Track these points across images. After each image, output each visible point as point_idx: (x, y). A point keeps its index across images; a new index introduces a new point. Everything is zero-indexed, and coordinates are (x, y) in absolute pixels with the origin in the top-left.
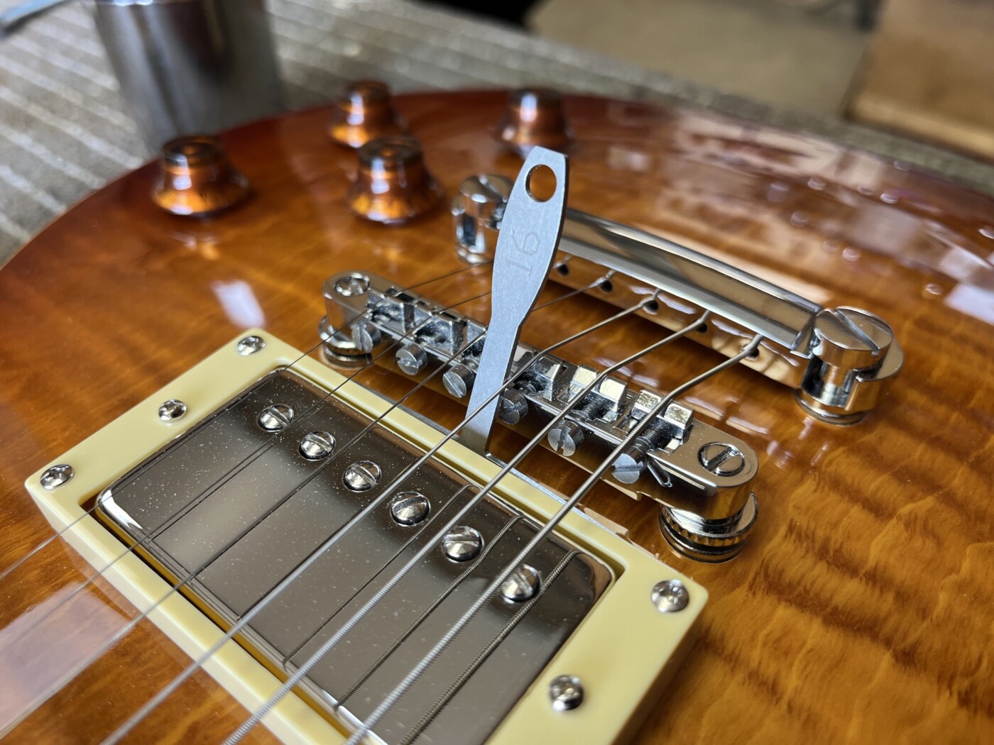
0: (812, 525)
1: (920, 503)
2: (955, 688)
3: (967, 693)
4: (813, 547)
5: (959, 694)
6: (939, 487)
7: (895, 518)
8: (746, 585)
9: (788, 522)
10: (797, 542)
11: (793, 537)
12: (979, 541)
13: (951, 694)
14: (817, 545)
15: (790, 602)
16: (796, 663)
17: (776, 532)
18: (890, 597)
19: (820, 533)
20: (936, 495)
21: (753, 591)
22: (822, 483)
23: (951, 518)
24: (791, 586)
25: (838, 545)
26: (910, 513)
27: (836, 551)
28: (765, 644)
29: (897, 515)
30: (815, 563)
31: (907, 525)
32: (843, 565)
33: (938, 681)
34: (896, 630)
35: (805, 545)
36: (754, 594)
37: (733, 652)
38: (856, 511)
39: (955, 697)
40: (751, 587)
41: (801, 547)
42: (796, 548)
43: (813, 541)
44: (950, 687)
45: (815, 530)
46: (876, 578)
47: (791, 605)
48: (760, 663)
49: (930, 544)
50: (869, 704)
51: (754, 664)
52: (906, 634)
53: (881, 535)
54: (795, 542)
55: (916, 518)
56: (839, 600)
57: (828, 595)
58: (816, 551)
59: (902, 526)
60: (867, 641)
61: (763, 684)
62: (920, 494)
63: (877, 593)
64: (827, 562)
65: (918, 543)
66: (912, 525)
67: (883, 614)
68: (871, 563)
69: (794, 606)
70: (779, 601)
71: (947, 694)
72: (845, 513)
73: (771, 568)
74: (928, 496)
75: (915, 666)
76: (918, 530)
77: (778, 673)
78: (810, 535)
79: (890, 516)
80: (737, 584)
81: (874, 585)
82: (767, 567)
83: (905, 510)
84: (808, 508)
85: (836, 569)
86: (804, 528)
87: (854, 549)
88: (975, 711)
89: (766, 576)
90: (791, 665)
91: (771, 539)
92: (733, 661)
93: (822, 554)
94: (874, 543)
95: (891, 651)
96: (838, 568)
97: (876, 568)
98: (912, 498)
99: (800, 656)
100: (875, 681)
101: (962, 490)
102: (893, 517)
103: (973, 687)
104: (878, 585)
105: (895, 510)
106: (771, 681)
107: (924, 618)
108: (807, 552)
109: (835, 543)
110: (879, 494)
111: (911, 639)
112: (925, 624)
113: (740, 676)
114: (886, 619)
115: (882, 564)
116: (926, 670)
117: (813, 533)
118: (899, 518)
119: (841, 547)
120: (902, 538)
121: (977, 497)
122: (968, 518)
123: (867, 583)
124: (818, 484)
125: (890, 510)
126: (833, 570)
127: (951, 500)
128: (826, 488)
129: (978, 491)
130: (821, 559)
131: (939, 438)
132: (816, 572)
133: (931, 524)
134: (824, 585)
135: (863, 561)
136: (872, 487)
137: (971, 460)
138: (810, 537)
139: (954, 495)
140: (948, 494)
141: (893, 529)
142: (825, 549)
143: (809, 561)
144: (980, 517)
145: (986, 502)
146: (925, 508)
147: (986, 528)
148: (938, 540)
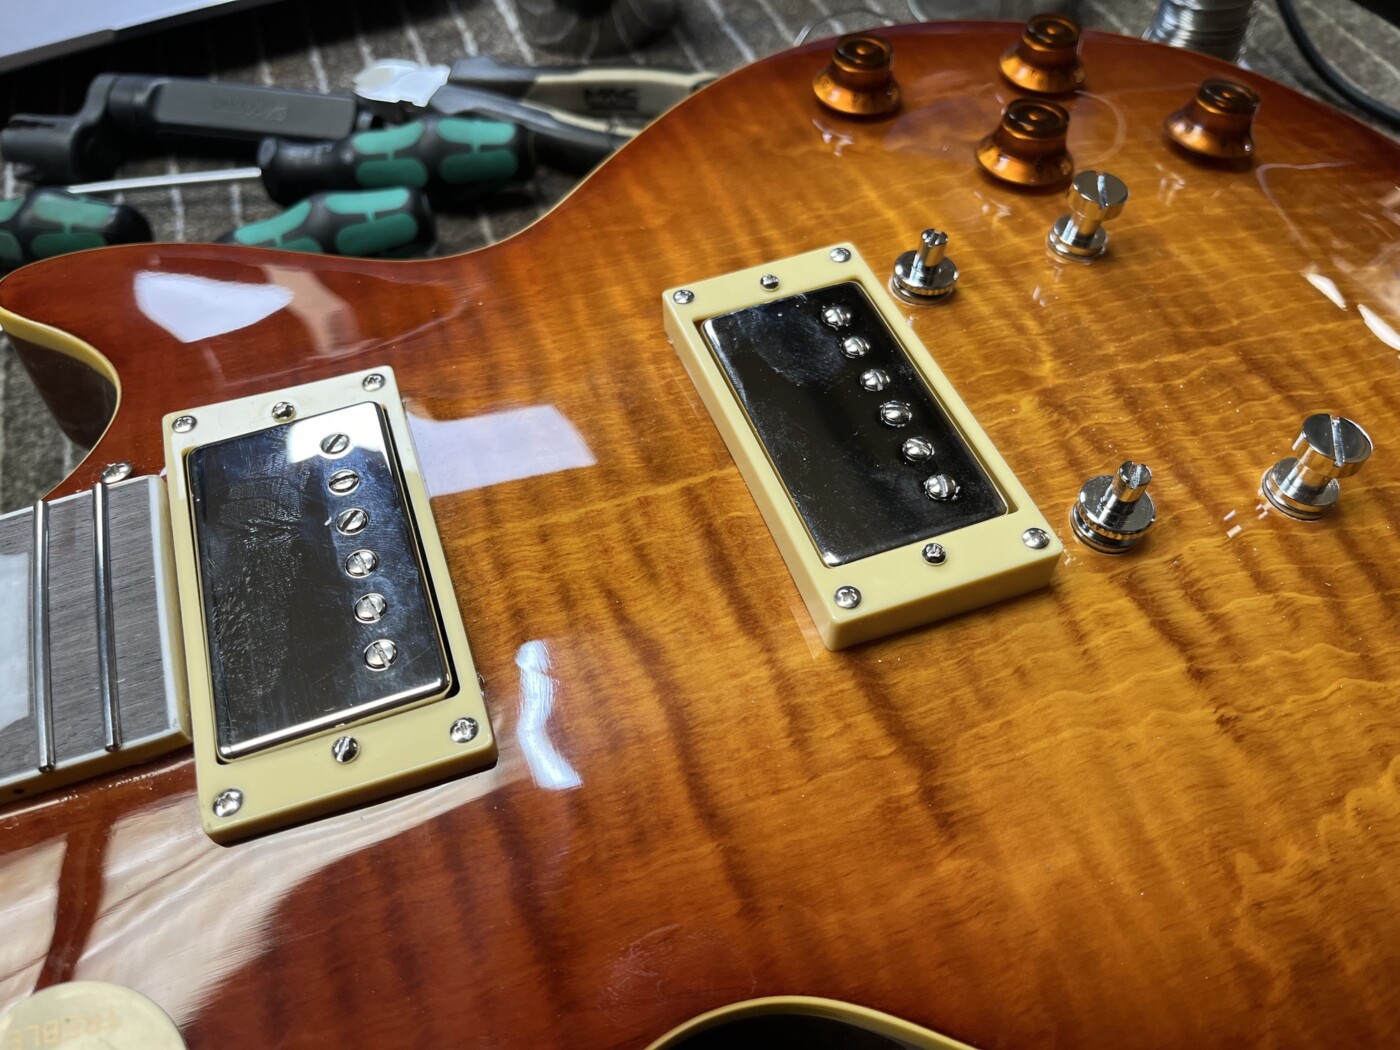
0: (1195, 566)
1: (1305, 596)
2: (1222, 711)
3: (1228, 719)
4: (1182, 579)
5: (1222, 716)
6: (1336, 596)
7: (1272, 595)
8: (1109, 575)
9: (1176, 554)
10: (1173, 569)
11: (1173, 565)
12: (1334, 645)
13: (1215, 712)
14: (1187, 579)
15: (1135, 600)
16: (1110, 633)
17: (1160, 556)
18: (1218, 636)
19: (1197, 574)
20: (1326, 599)
21: (1111, 580)
22: (1229, 545)
23: (1326, 619)
24: (1144, 592)
25: (1204, 587)
26: (1289, 598)
27: (1200, 590)
28: (1095, 612)
29: (1276, 594)
30: (1176, 588)
31: (1278, 604)
32: (1198, 600)
33: (1211, 700)
34: (1204, 656)
35: (1177, 574)
36: (1111, 582)
37: (1068, 605)
38: (1242, 576)
39: (1218, 715)
40: (1111, 578)
41: (1172, 575)
42: (1168, 573)
43: (1186, 575)
44: (1218, 708)
45: (1195, 569)
46: (1217, 621)
47: (1134, 602)
48: (1083, 620)
49: (1286, 625)
50: (1144, 681)
51: (1078, 618)
52: (1210, 662)
53: (1249, 599)
54: (1170, 569)
55: (1291, 604)
56: (1174, 617)
57: (1168, 611)
58: (1183, 582)
59: (1273, 602)
60: (1175, 650)
61: (1077, 631)
62: (1311, 591)
63: (1210, 628)
64: (1186, 592)
65: (1277, 618)
66: (1282, 607)
67: (1204, 642)
68: (1222, 610)
69: (1136, 603)
70: (1126, 596)
71: (1214, 710)
72: (1234, 571)
73: (1137, 574)
74: (1318, 596)
75: (1201, 682)
76: (1285, 612)
77: (1091, 631)
78: (1188, 570)
79: (1270, 592)
80: (1103, 570)
81: (1211, 624)
82: (1135, 572)
83: (1286, 594)
84: (1202, 554)
85: (1189, 600)
86: (1185, 565)
87: (1217, 596)
88: (1226, 732)
89: (1130, 577)
90: (1105, 632)
91: (1153, 558)
92: (1065, 609)
93: (1186, 586)
94: (1237, 600)
95: (1189, 664)
96: (1192, 600)
97: (1223, 615)
98: (1301, 591)
99: (1116, 631)
100: (1160, 673)
101: (1355, 608)
103: (1237, 718)
104: (1214, 626)
105: (1277, 590)
106: (1083, 632)
107: (1235, 661)
108: (1175, 579)
109: (1204, 585)
110: (1273, 575)
111: (1211, 667)
112: (1233, 665)
113: (1063, 619)
114: (1202, 646)
115: (1230, 616)
116: (1207, 688)
117: (1191, 571)
118: (1276, 597)
119: (1206, 590)
120: (1265, 610)
121: (1364, 619)
122: (1342, 627)
123: (1206, 620)
124: (1226, 544)
125: (1273, 588)
126: (1186, 599)
127: (1337, 608)
128: (1230, 549)
129: (1370, 616)
130: (1182, 588)
131: (1373, 565)
132: (1171, 593)
133: (1301, 613)
134: (1171, 604)
135: (1216, 606)
136: (1273, 567)
137: (1387, 594)
138: (1186, 571)
139: (1344, 607)
140: (1339, 603)
141: (1264, 601)
142: (1191, 584)
143: (1172, 585)
144: (1353, 632)
145: (1371, 626)
146: (1306, 602)
147: (1352, 641)
148: (1296, 626)
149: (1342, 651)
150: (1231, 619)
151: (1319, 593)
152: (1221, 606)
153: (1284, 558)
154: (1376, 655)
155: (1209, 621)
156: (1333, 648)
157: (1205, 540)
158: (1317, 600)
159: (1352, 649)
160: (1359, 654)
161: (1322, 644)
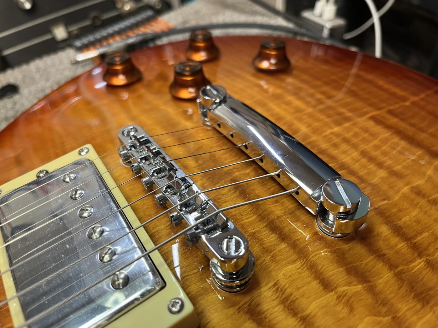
0: (287, 286)
1: (353, 287)
4: (281, 297)
6: (369, 282)
7: (334, 292)
8: (237, 307)
9: (276, 281)
10: (275, 292)
11: (274, 289)
12: (375, 316)
14: (284, 296)
15: (254, 320)
17: (267, 284)
19: (289, 291)
20: (364, 285)
21: (239, 311)
22: (305, 265)
23: (368, 299)
26: (344, 291)
27: (292, 301)
29: (336, 291)
30: (278, 305)
31: (338, 297)
32: (292, 309)
35: (278, 294)
38: (315, 285)
40: (239, 308)
41: (275, 296)
42: (272, 295)
43: (283, 294)
45: (287, 288)
46: (305, 320)
47: (254, 322)
49: (346, 311)
53: (321, 299)
54: (273, 292)
55: (346, 294)
58: (282, 299)
59: (335, 297)
62: (355, 283)
64: (284, 306)
65: (339, 308)
66: (341, 298)
68: (307, 312)
69: (255, 323)
70: (249, 319)
72: (309, 283)
73: (254, 302)
74: (359, 285)
76: (343, 301)
78: (284, 290)
79: (332, 291)
80: (233, 305)
82: (253, 300)
83: (341, 289)
84: (290, 277)
85: (287, 310)
86: (282, 286)
87: (303, 302)
89: (250, 305)
93: (284, 301)
94: (315, 302)
96: (289, 310)
97: (308, 316)
98: (349, 284)
101: (381, 286)
102: (333, 291)
104: (304, 324)
105: (336, 288)
108: (277, 298)
109: (294, 297)
110: (332, 278)
115: (313, 314)
117: (285, 290)
118: (336, 293)
119: (296, 300)
120: (332, 303)
121: (388, 292)
122: (377, 302)
123: (299, 322)
124: (302, 265)
125: (333, 287)
126: (285, 311)
127: (371, 289)
128: (305, 268)
129: (391, 289)
130: (282, 303)
131: (384, 255)
132: (276, 309)
133: (352, 300)
134: (276, 317)
135: (303, 310)
136: (331, 273)
137: (396, 271)
138: (283, 291)
139: (376, 287)
140: (372, 286)
141: (330, 297)
142: (287, 299)
143: (275, 303)
144: (384, 303)
145: (392, 295)
146: (353, 291)
147: (384, 310)
148: (352, 310)
149: (381, 318)
150: (314, 316)
151: (360, 282)
152: (307, 309)
153: (335, 265)
154: (400, 314)
155: (301, 322)
156: (375, 318)
157: (291, 267)
158: (359, 287)
159: (386, 315)
160: (390, 317)
161: (368, 318)
